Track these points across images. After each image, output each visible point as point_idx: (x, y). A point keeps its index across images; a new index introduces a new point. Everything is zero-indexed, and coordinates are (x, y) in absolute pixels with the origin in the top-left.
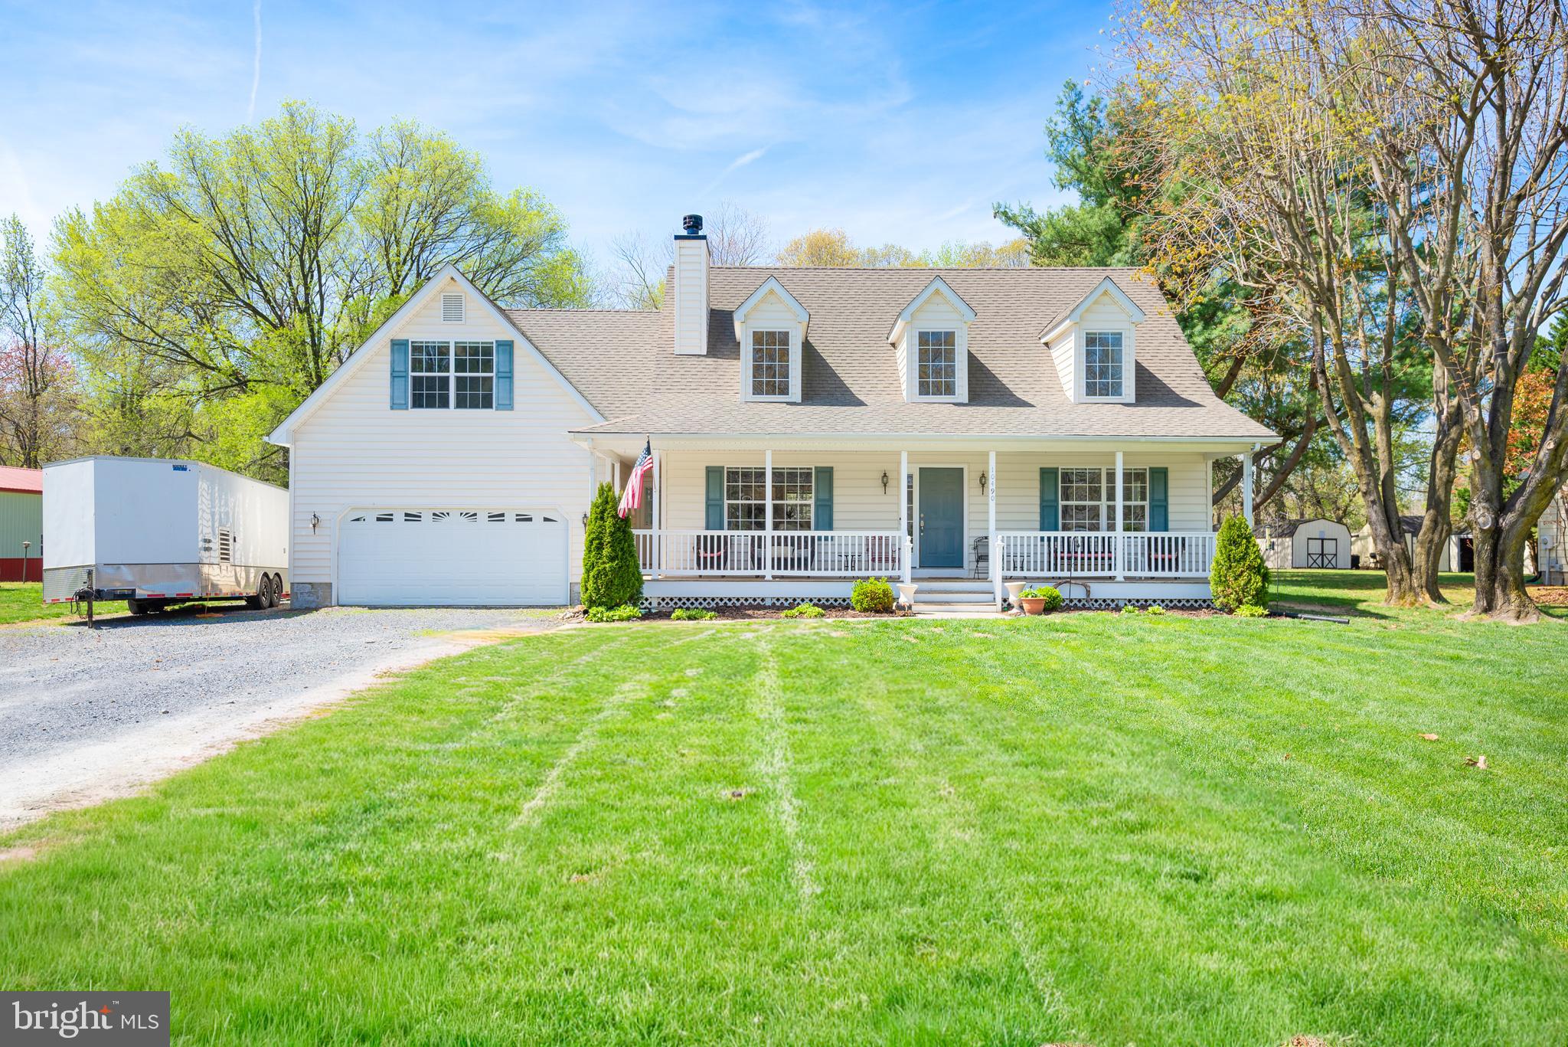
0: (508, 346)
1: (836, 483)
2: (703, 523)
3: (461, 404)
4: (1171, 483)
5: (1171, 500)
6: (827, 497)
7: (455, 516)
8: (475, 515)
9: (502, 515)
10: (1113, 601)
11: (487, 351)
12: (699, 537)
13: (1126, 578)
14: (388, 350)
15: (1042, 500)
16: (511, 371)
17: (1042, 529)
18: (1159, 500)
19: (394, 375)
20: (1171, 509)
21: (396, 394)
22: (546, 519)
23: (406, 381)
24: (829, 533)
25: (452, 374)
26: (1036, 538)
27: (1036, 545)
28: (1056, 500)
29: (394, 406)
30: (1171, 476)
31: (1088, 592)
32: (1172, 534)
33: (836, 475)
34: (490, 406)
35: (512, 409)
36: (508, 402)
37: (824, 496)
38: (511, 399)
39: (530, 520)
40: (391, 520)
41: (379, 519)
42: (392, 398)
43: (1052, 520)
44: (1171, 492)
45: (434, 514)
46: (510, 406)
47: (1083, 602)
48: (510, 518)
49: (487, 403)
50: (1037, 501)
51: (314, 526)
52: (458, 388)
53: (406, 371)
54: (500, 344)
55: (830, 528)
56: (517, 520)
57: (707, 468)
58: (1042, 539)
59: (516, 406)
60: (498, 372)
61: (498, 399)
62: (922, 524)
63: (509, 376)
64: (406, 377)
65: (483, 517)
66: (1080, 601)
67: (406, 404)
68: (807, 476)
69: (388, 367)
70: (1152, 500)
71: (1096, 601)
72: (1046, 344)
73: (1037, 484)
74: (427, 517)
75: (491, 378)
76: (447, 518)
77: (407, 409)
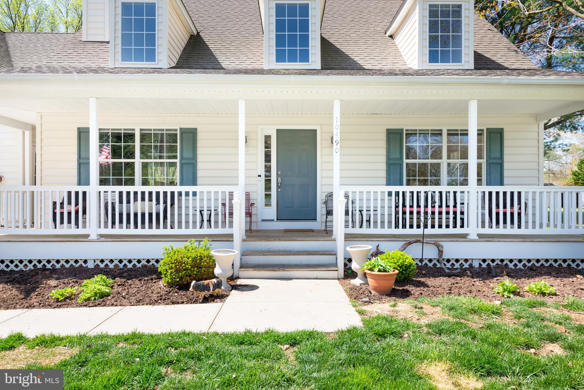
1: (199, 143)
2: (75, 180)
4: (507, 143)
5: (506, 158)
6: (190, 155)
10: (466, 260)
12: (69, 193)
13: (480, 236)
15: (388, 158)
17: (388, 184)
18: (495, 158)
20: (506, 166)
24: (191, 189)
26: (383, 192)
27: (383, 200)
28: (401, 159)
30: (506, 135)
31: (441, 252)
32: (508, 189)
33: (200, 136)
37: (188, 154)
43: (398, 177)
44: (506, 151)
47: (435, 262)
50: (384, 159)
55: (194, 183)
57: (79, 129)
58: (390, 194)
62: (280, 181)
66: (430, 260)
68: (173, 137)
70: (489, 158)
71: (448, 261)
72: (391, 36)
73: (383, 144)
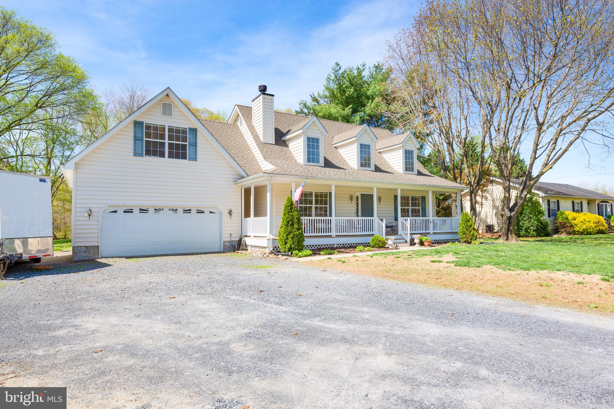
0: (194, 131)
1: (336, 199)
3: (170, 156)
4: (426, 201)
7: (166, 210)
8: (177, 210)
9: (190, 210)
11: (184, 132)
14: (132, 126)
16: (196, 143)
18: (424, 207)
19: (136, 139)
20: (426, 210)
21: (137, 148)
22: (210, 212)
23: (142, 143)
25: (167, 141)
29: (135, 154)
34: (185, 158)
35: (196, 160)
36: (195, 157)
38: (196, 155)
39: (203, 212)
40: (132, 212)
41: (125, 212)
42: (135, 150)
44: (426, 204)
45: (155, 209)
46: (195, 159)
48: (194, 211)
49: (184, 157)
50: (394, 207)
51: (89, 215)
52: (169, 148)
53: (142, 137)
54: (191, 129)
56: (197, 212)
59: (198, 159)
60: (190, 142)
61: (189, 155)
62: (361, 215)
63: (194, 145)
64: (142, 140)
65: (180, 211)
67: (142, 153)
68: (326, 195)
69: (132, 134)
70: (422, 207)
72: (380, 152)
73: (393, 201)
74: (152, 211)
75: (186, 145)
76: (162, 212)
77: (143, 156)
